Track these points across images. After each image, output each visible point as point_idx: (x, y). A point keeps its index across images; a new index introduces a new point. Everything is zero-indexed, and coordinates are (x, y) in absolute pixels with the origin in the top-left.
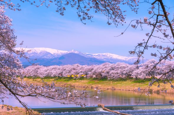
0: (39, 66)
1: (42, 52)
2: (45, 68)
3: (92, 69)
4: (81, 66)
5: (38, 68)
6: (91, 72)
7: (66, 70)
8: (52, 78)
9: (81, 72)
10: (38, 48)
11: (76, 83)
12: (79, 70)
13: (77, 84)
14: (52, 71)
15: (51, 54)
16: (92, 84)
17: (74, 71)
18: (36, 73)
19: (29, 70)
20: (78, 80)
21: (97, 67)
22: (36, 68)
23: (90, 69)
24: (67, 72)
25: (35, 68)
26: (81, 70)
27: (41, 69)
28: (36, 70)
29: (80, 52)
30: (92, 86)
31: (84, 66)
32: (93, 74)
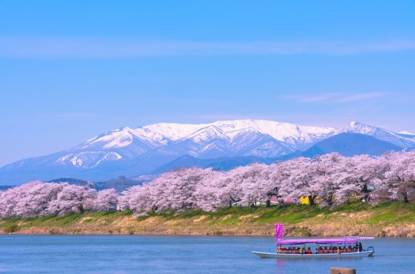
0: (200, 172)
1: (242, 136)
2: (221, 177)
3: (387, 168)
4: (344, 160)
5: (197, 179)
6: (382, 178)
7: (291, 178)
8: (242, 210)
9: (348, 181)
10: (229, 122)
11: (325, 224)
12: (339, 176)
13: (332, 225)
14: (243, 185)
15: (275, 141)
16: (386, 225)
17: (323, 179)
18: (190, 195)
19: (164, 185)
20: (335, 214)
21: (405, 157)
22: (189, 179)
23: (378, 167)
24: (297, 184)
25: (186, 177)
26: (345, 175)
27: (205, 181)
28: (190, 186)
29: (378, 129)
30: (386, 229)
31: (356, 159)
32: (391, 186)
